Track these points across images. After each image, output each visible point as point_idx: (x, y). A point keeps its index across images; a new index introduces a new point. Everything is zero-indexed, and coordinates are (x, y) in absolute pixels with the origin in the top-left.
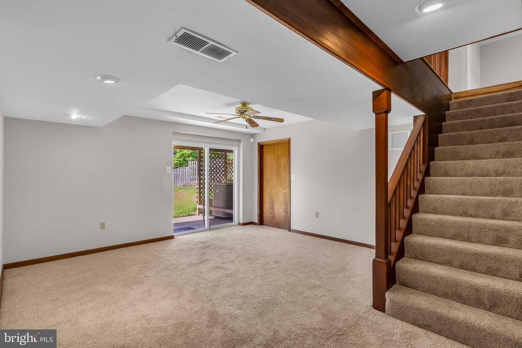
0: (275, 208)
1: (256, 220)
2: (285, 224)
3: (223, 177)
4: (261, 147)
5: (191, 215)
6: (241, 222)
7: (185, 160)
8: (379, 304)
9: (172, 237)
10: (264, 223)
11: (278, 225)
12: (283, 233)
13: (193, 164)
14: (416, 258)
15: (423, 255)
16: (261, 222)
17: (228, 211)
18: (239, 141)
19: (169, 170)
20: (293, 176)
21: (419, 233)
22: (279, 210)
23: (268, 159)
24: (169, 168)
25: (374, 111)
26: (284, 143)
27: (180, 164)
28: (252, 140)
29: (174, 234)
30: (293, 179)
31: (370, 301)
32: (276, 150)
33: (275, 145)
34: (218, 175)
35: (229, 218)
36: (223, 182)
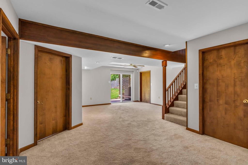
0: (146, 96)
1: (139, 100)
2: (149, 102)
3: (129, 85)
4: (141, 74)
5: (117, 99)
6: (134, 100)
7: (115, 77)
8: (163, 118)
9: (110, 104)
10: (142, 101)
11: (146, 102)
12: (148, 104)
13: (117, 79)
14: (177, 107)
15: (178, 106)
16: (141, 101)
17: (130, 97)
18: (133, 71)
19: (109, 82)
20: (151, 84)
21: (180, 101)
22: (147, 97)
23: (143, 78)
24: (109, 81)
25: (162, 66)
26: (148, 72)
27: (113, 79)
28: (138, 71)
29: (111, 103)
30: (151, 85)
31: (161, 118)
32: (146, 75)
33: (145, 73)
34: (125, 84)
35: (130, 99)
36: (129, 86)
